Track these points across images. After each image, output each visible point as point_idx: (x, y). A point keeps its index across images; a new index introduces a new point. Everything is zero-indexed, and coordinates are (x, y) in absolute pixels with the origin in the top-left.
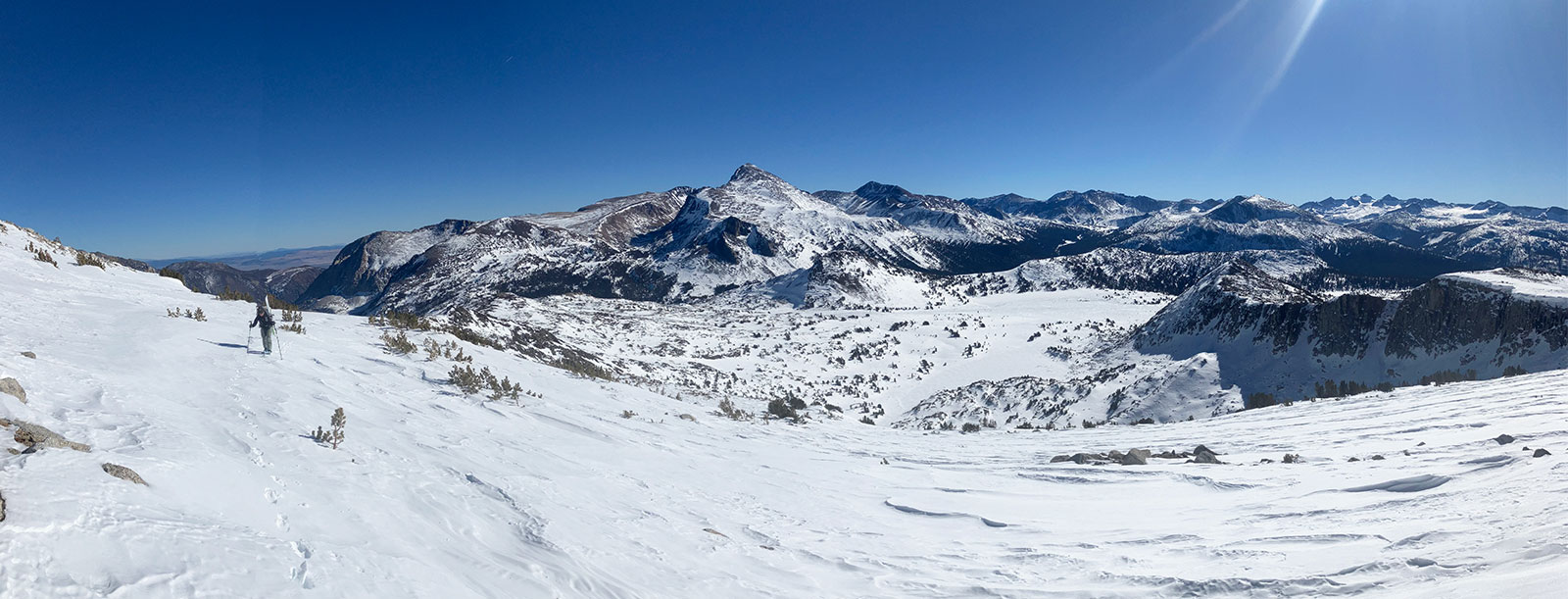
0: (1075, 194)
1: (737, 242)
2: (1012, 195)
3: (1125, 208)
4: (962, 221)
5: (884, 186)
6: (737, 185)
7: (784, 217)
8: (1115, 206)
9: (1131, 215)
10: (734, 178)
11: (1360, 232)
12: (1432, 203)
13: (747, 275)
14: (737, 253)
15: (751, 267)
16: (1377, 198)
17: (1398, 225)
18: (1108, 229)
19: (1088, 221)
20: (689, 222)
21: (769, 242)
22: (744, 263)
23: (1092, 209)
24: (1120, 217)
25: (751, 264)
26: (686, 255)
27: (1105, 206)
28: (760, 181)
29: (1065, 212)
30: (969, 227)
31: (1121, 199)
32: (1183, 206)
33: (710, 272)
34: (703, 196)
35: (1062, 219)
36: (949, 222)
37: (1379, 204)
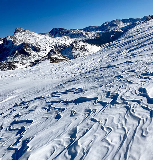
1: (28, 50)
4: (84, 34)
5: (58, 29)
6: (17, 34)
7: (37, 41)
10: (15, 32)
13: (34, 58)
14: (29, 53)
15: (34, 56)
20: (7, 47)
21: (37, 48)
22: (32, 55)
25: (34, 55)
26: (13, 56)
28: (24, 32)
30: (86, 35)
33: (23, 60)
34: (8, 39)
36: (80, 35)
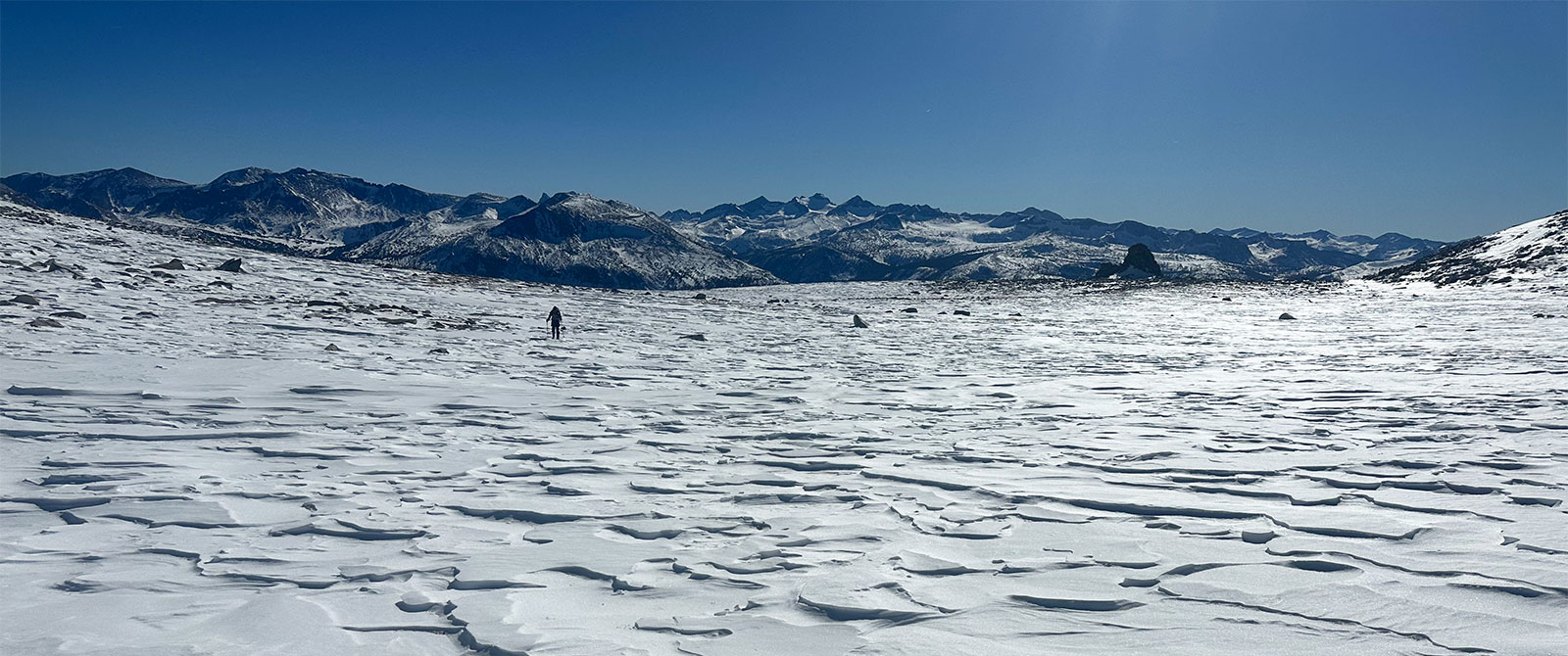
0: (267, 174)
2: (129, 171)
3: (365, 207)
8: (346, 202)
9: (376, 220)
11: (751, 268)
12: (927, 213)
16: (838, 200)
17: (852, 252)
18: (324, 246)
19: (289, 229)
23: (298, 207)
24: (355, 223)
27: (324, 201)
29: (243, 210)
31: (357, 188)
32: (469, 207)
35: (235, 225)
37: (841, 211)
